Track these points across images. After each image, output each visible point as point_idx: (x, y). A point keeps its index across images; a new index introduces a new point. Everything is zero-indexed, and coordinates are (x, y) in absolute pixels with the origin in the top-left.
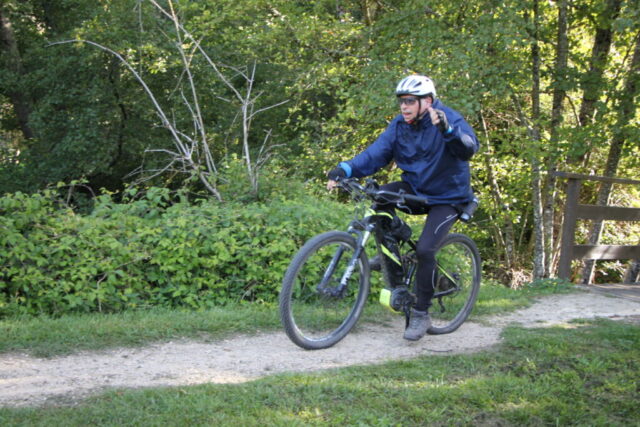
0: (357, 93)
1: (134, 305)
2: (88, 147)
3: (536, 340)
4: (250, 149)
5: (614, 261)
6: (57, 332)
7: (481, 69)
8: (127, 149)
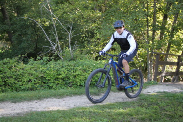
0: (100, 31)
1: (39, 89)
2: (28, 46)
3: (148, 98)
4: (71, 46)
5: (169, 76)
6: (18, 96)
7: (133, 25)
8: (38, 46)
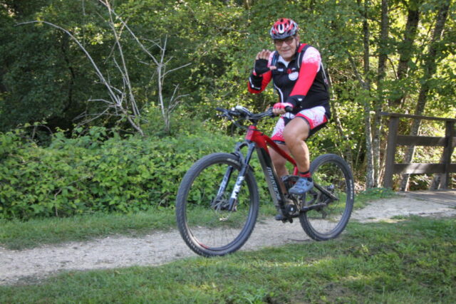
0: (240, 58)
1: (81, 211)
3: (369, 231)
4: (163, 98)
5: (423, 174)
6: (26, 231)
7: (327, 39)
8: (75, 99)
